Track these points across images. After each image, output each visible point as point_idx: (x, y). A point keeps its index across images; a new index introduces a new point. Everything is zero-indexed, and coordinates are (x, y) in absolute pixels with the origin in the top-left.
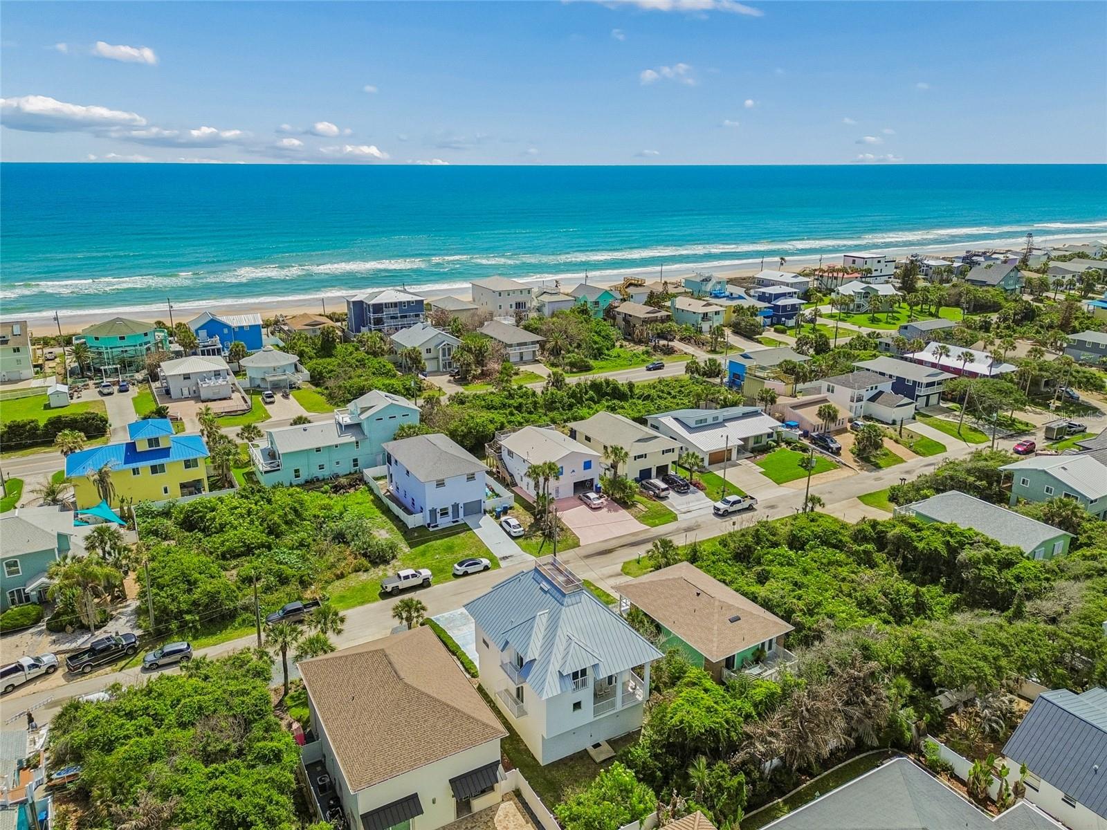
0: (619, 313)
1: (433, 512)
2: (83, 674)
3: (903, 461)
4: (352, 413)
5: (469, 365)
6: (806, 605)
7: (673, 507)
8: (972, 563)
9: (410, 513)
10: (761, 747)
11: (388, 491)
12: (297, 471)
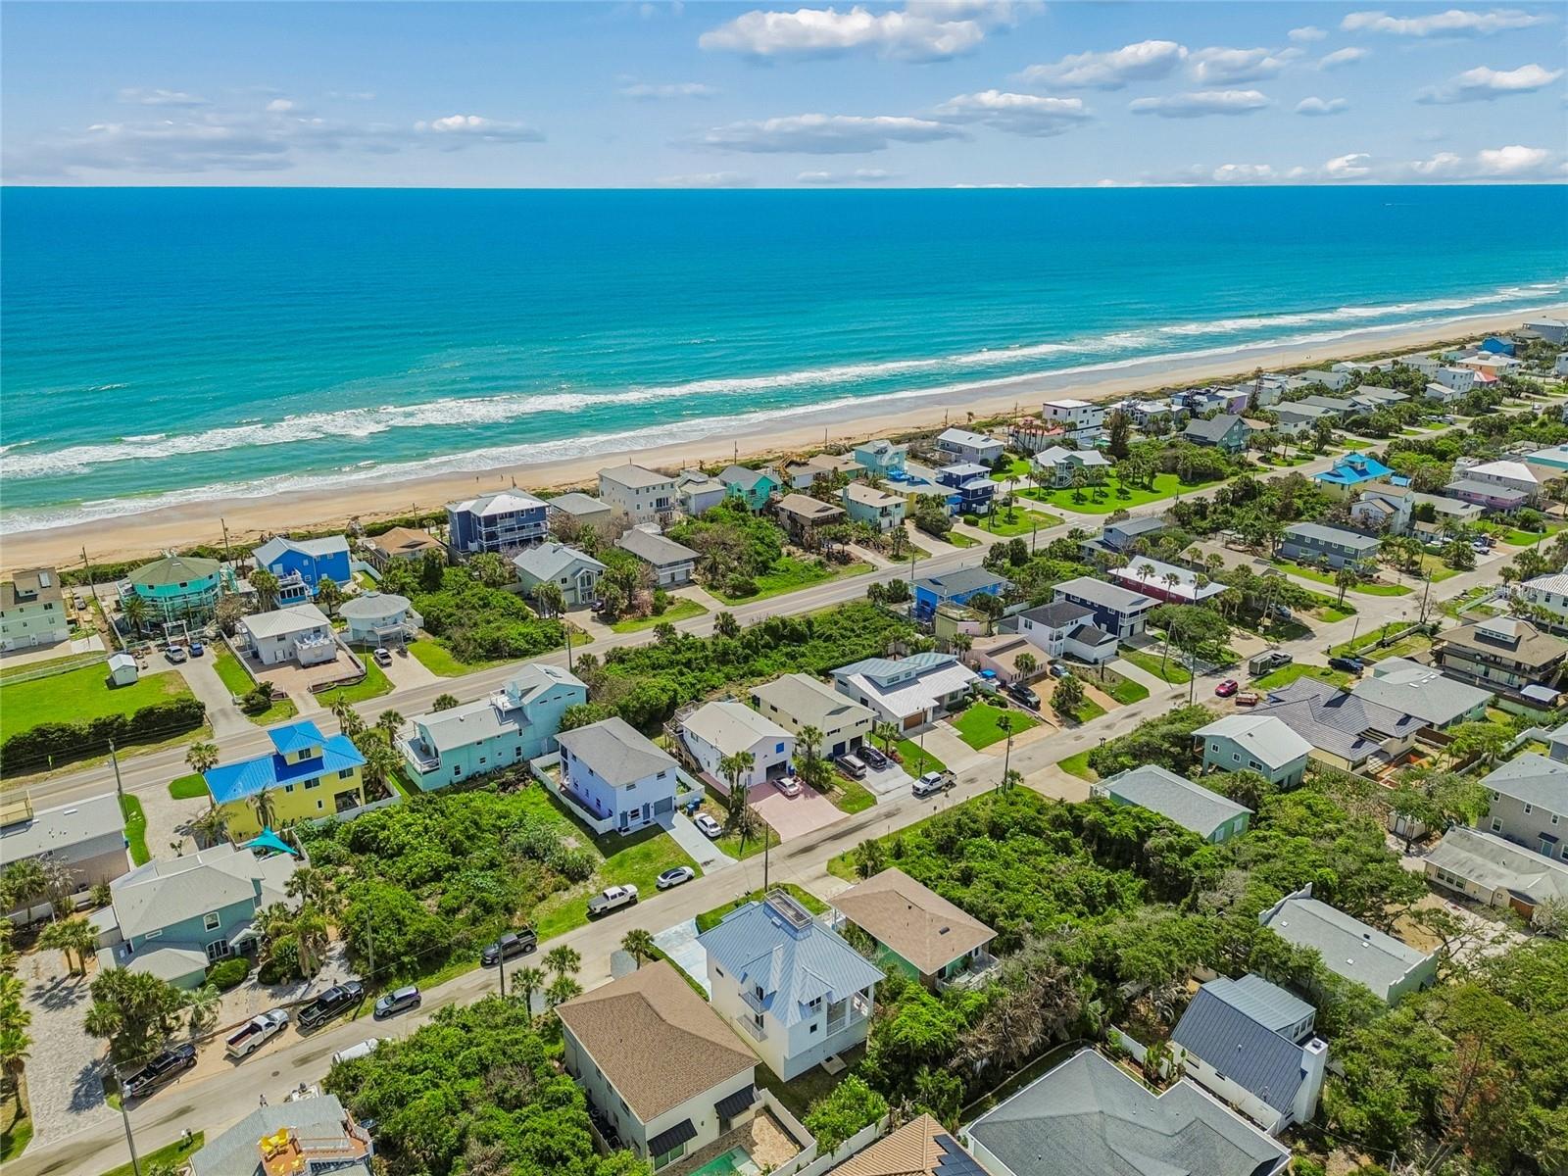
0: (782, 509)
1: (624, 816)
2: (317, 1028)
3: (1104, 712)
4: (511, 696)
5: (616, 599)
6: (1008, 908)
7: (871, 787)
8: (1158, 852)
9: (599, 818)
10: (972, 1052)
11: (562, 785)
12: (457, 768)
